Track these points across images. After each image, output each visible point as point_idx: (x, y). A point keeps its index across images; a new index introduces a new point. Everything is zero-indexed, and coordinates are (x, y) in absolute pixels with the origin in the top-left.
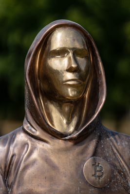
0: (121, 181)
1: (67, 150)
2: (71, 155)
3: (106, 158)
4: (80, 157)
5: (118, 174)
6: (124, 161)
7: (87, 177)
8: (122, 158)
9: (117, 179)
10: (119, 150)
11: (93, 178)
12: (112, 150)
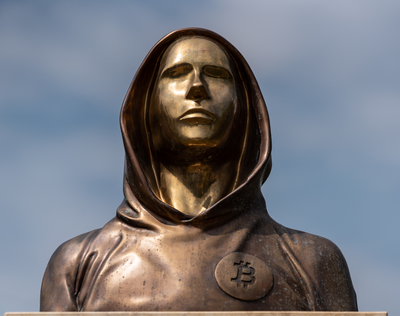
0: (291, 296)
1: (188, 239)
2: (196, 248)
3: (264, 258)
4: (213, 252)
5: (286, 285)
6: (303, 269)
7: (221, 281)
8: (300, 263)
9: (282, 292)
10: (295, 252)
11: (233, 283)
12: (280, 248)
